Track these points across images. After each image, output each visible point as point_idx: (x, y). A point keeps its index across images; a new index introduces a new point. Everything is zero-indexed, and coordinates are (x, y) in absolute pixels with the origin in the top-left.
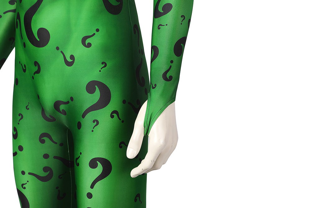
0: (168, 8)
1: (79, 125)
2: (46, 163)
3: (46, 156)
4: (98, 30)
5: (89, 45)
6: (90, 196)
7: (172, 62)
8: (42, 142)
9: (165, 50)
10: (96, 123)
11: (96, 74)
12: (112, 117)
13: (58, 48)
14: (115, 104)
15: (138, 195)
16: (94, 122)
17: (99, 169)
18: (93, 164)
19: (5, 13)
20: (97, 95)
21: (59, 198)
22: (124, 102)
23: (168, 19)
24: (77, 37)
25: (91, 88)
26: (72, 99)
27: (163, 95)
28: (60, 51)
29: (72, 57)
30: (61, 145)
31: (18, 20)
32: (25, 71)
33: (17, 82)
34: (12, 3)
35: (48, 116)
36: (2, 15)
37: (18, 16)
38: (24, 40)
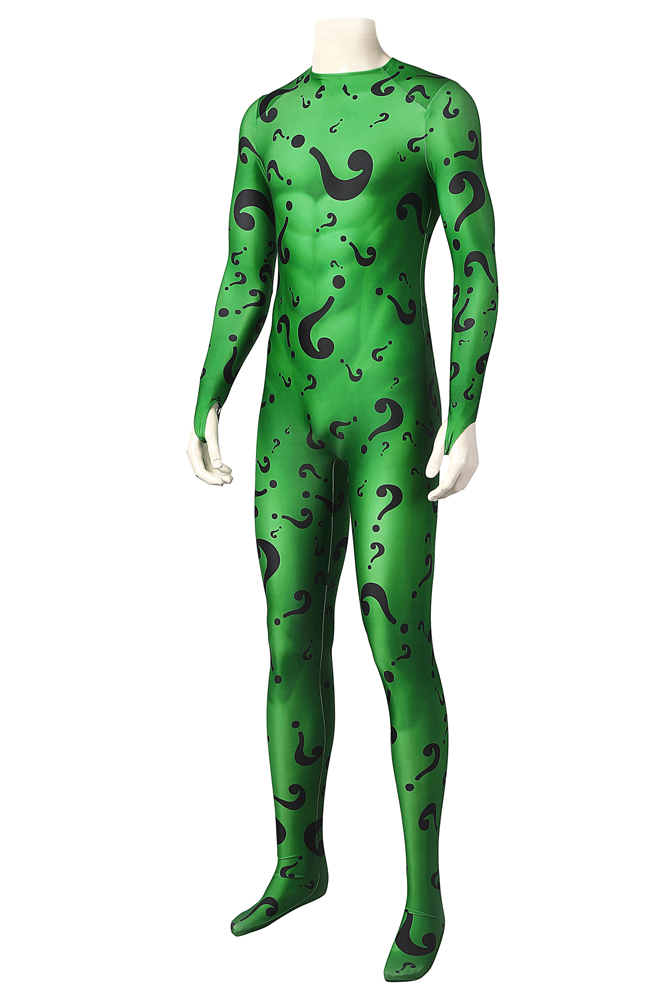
0: (470, 323)
1: (364, 449)
2: (305, 503)
3: (306, 495)
4: (390, 343)
5: (381, 359)
6: (376, 528)
7: (473, 380)
8: (303, 475)
9: (466, 367)
10: (386, 445)
11: (386, 392)
12: (404, 439)
13: (342, 361)
14: (407, 425)
15: (429, 535)
16: (383, 444)
17: (389, 497)
18: (381, 492)
19: (244, 307)
20: (388, 414)
21: (317, 553)
22: (417, 423)
23: (470, 335)
24: (366, 349)
25: (380, 406)
26: (355, 419)
27: (464, 414)
28: (344, 364)
29: (359, 371)
30: (326, 480)
31: (283, 324)
32: (288, 385)
33: (272, 399)
34: (253, 293)
35: (316, 441)
36: (242, 310)
37: (284, 319)
38: (292, 349)
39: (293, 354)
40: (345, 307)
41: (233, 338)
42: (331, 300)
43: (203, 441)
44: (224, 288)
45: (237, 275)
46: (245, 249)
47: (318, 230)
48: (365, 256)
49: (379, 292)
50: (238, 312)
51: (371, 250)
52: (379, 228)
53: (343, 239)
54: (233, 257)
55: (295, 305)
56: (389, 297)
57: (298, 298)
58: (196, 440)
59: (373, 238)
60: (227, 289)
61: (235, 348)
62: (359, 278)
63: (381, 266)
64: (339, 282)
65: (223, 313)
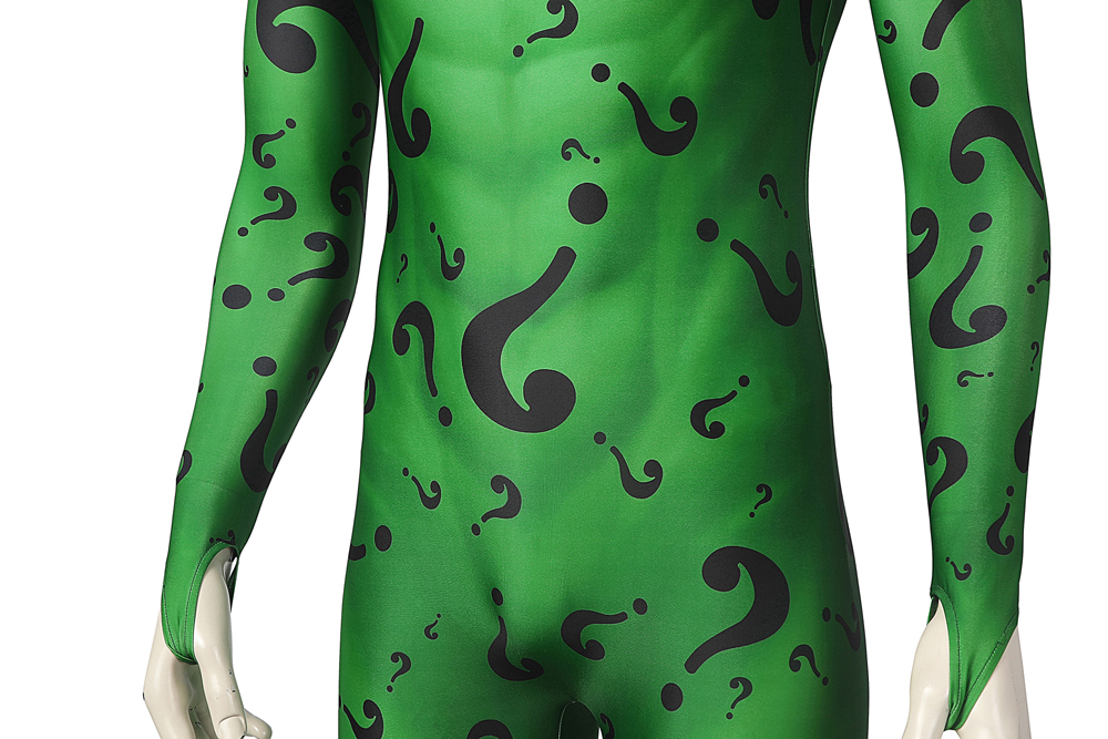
1: (672, 697)
4: (744, 381)
5: (717, 430)
7: (1009, 493)
10: (741, 688)
11: (734, 527)
12: (795, 666)
13: (600, 438)
14: (800, 624)
16: (734, 684)
19: (294, 282)
20: (743, 595)
24: (673, 402)
25: (720, 570)
26: (640, 604)
27: (995, 601)
28: (606, 447)
29: (653, 468)
31: (413, 331)
32: (431, 503)
33: (384, 538)
34: (314, 242)
35: (514, 660)
36: (287, 288)
37: (417, 315)
38: (444, 399)
39: (445, 417)
40: (607, 276)
41: (264, 366)
42: (565, 258)
43: (187, 661)
44: (235, 231)
45: (271, 194)
46: (291, 123)
47: (518, 51)
48: (666, 123)
49: (707, 230)
50: (276, 295)
51: (682, 108)
52: (704, 42)
53: (601, 73)
54: (258, 147)
55: (451, 273)
56: (737, 246)
57: (459, 255)
58: (166, 656)
59: (689, 72)
60: (243, 232)
61: (271, 395)
62: (646, 193)
63: (712, 153)
64: (588, 203)
65: (233, 296)
